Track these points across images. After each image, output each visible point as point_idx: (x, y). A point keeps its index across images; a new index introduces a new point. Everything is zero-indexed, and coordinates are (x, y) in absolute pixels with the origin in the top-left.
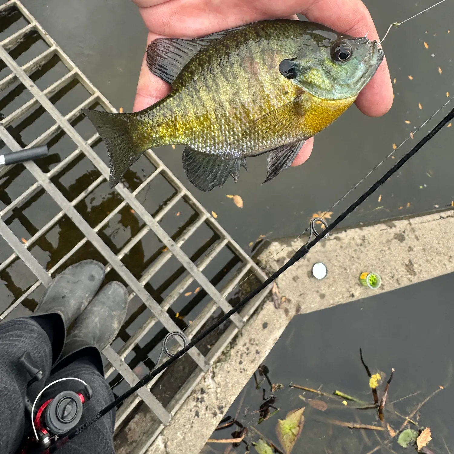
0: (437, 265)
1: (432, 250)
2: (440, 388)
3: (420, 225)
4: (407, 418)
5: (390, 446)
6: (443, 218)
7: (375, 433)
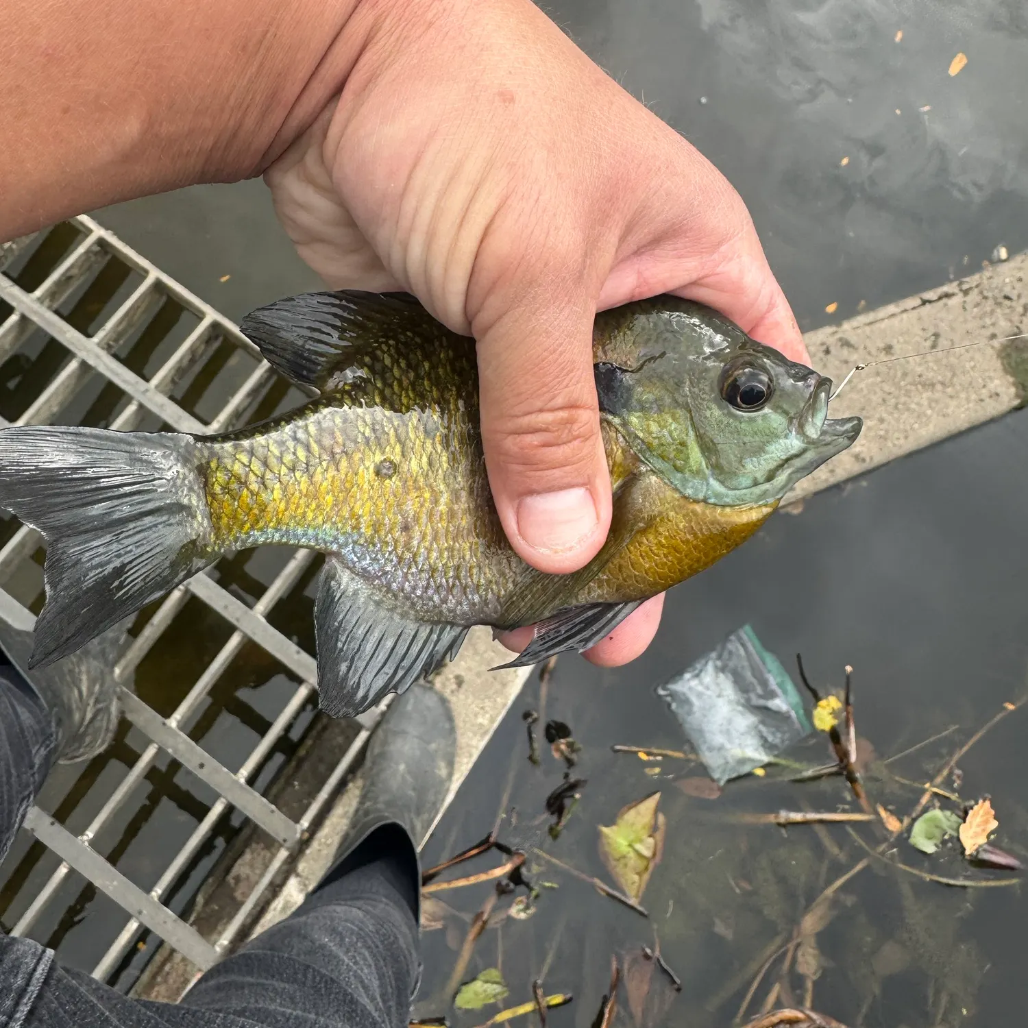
0: (929, 412)
1: (909, 379)
2: (1005, 709)
3: (868, 329)
4: (927, 785)
5: (893, 854)
6: (930, 302)
7: (850, 830)
